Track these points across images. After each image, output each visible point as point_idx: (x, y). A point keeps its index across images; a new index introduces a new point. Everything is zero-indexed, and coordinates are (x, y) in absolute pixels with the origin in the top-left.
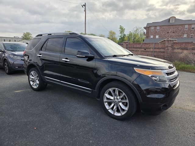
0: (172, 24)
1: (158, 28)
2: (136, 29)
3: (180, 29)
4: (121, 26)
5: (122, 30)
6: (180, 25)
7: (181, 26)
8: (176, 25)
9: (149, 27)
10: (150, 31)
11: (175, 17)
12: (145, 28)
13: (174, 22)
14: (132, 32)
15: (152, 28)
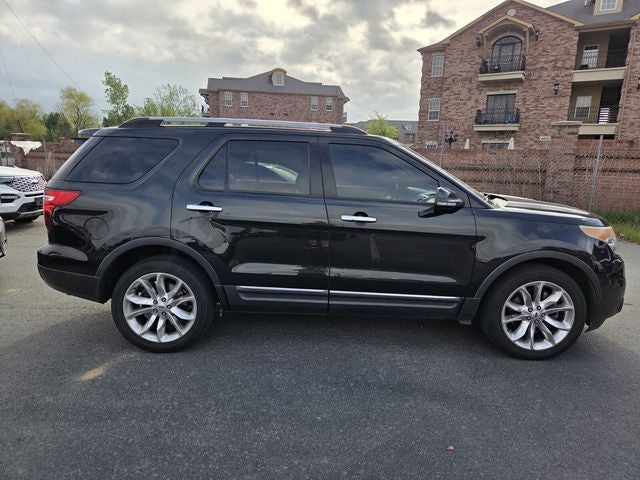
0: (279, 91)
1: (244, 97)
2: (167, 93)
3: (299, 105)
4: (108, 74)
5: (117, 90)
6: (300, 95)
7: (301, 100)
8: (289, 94)
9: (218, 92)
10: (221, 105)
11: (285, 72)
12: (203, 93)
13: (282, 85)
14: (155, 101)
15: (228, 96)
